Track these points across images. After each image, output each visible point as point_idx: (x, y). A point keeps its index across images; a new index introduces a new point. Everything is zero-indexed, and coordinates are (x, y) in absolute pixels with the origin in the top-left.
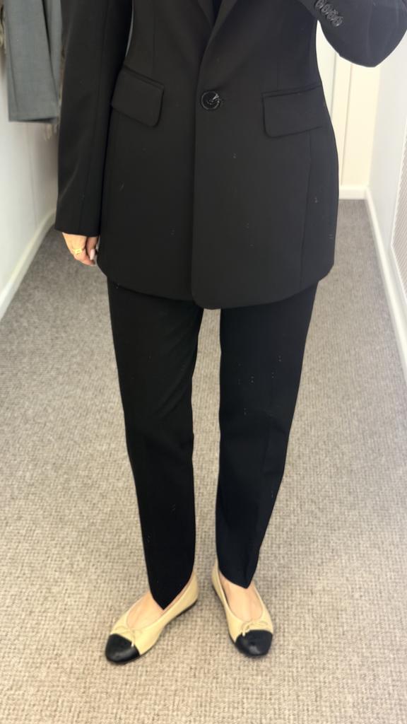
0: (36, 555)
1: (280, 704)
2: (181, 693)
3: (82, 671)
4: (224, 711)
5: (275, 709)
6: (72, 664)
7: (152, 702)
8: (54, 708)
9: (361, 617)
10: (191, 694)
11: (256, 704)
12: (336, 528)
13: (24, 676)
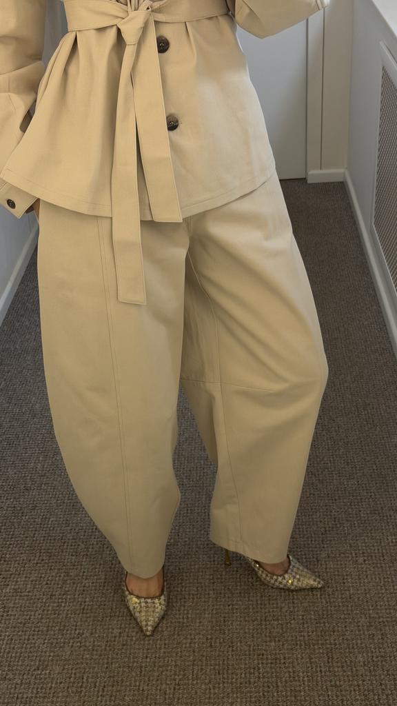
0: (52, 541)
1: (293, 667)
2: (200, 663)
3: (103, 648)
4: (241, 677)
5: (289, 672)
6: (94, 642)
7: (173, 672)
8: (80, 684)
9: (366, 581)
10: (209, 662)
11: (271, 668)
12: (337, 498)
13: (50, 656)
